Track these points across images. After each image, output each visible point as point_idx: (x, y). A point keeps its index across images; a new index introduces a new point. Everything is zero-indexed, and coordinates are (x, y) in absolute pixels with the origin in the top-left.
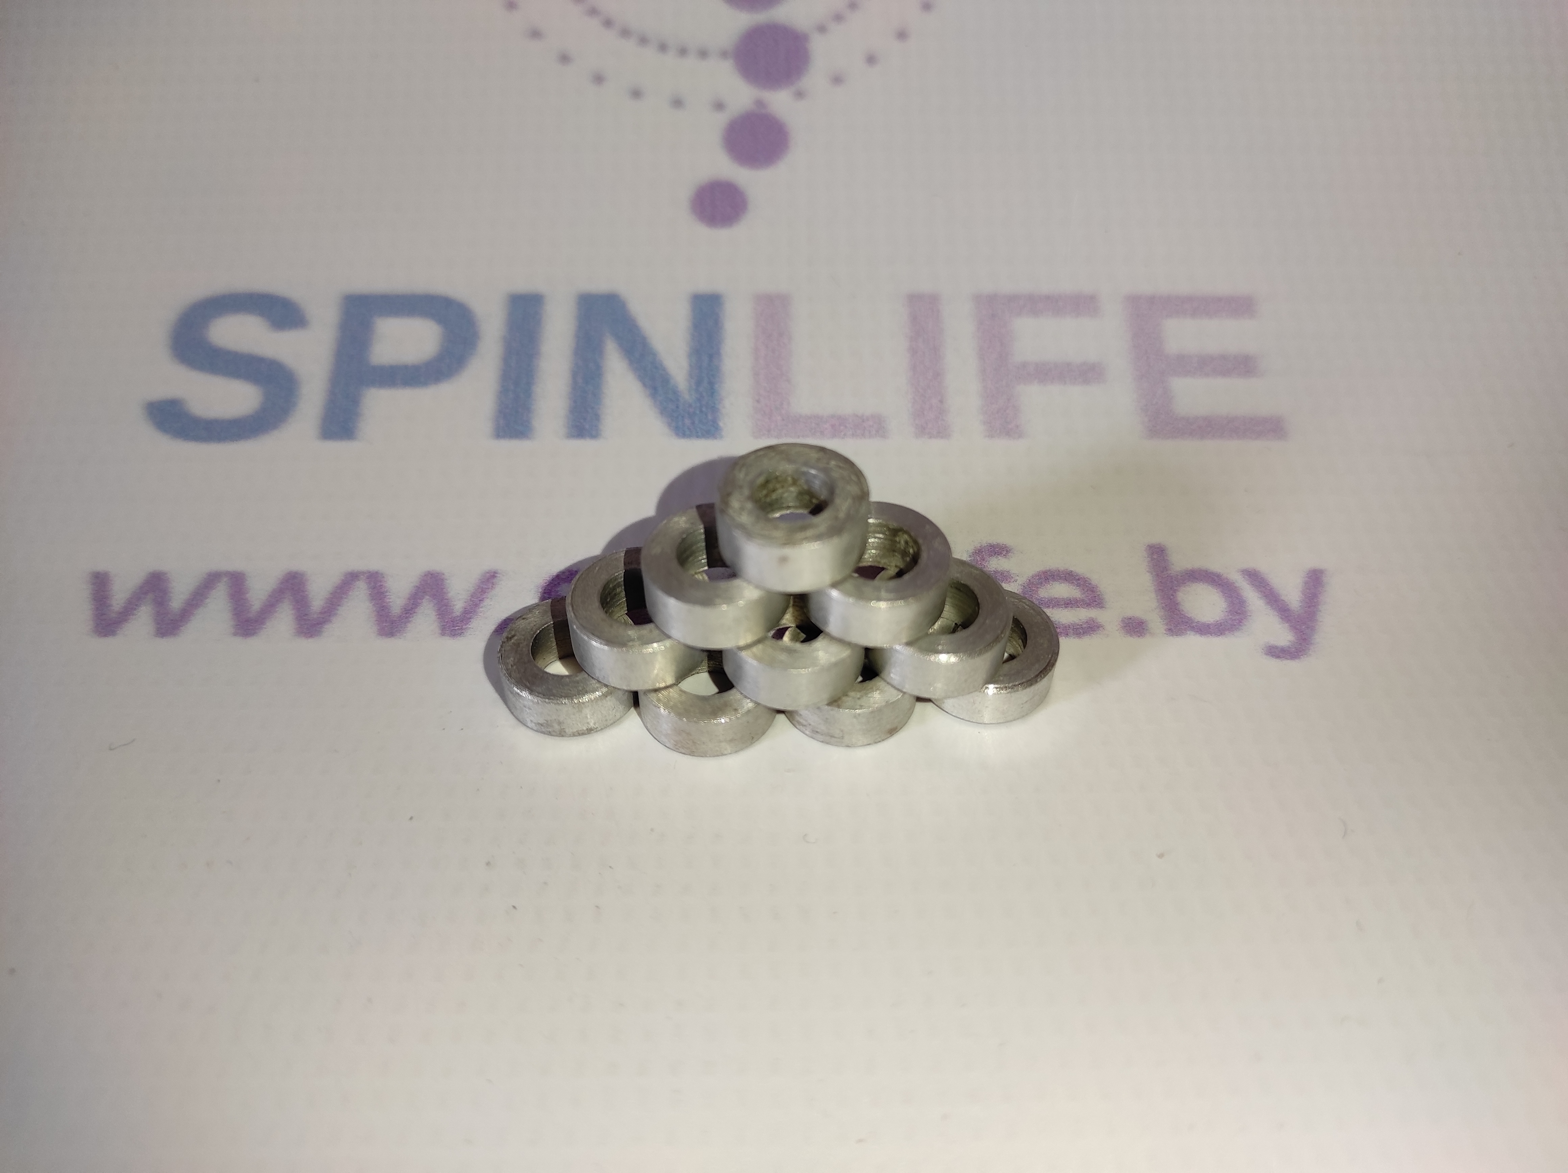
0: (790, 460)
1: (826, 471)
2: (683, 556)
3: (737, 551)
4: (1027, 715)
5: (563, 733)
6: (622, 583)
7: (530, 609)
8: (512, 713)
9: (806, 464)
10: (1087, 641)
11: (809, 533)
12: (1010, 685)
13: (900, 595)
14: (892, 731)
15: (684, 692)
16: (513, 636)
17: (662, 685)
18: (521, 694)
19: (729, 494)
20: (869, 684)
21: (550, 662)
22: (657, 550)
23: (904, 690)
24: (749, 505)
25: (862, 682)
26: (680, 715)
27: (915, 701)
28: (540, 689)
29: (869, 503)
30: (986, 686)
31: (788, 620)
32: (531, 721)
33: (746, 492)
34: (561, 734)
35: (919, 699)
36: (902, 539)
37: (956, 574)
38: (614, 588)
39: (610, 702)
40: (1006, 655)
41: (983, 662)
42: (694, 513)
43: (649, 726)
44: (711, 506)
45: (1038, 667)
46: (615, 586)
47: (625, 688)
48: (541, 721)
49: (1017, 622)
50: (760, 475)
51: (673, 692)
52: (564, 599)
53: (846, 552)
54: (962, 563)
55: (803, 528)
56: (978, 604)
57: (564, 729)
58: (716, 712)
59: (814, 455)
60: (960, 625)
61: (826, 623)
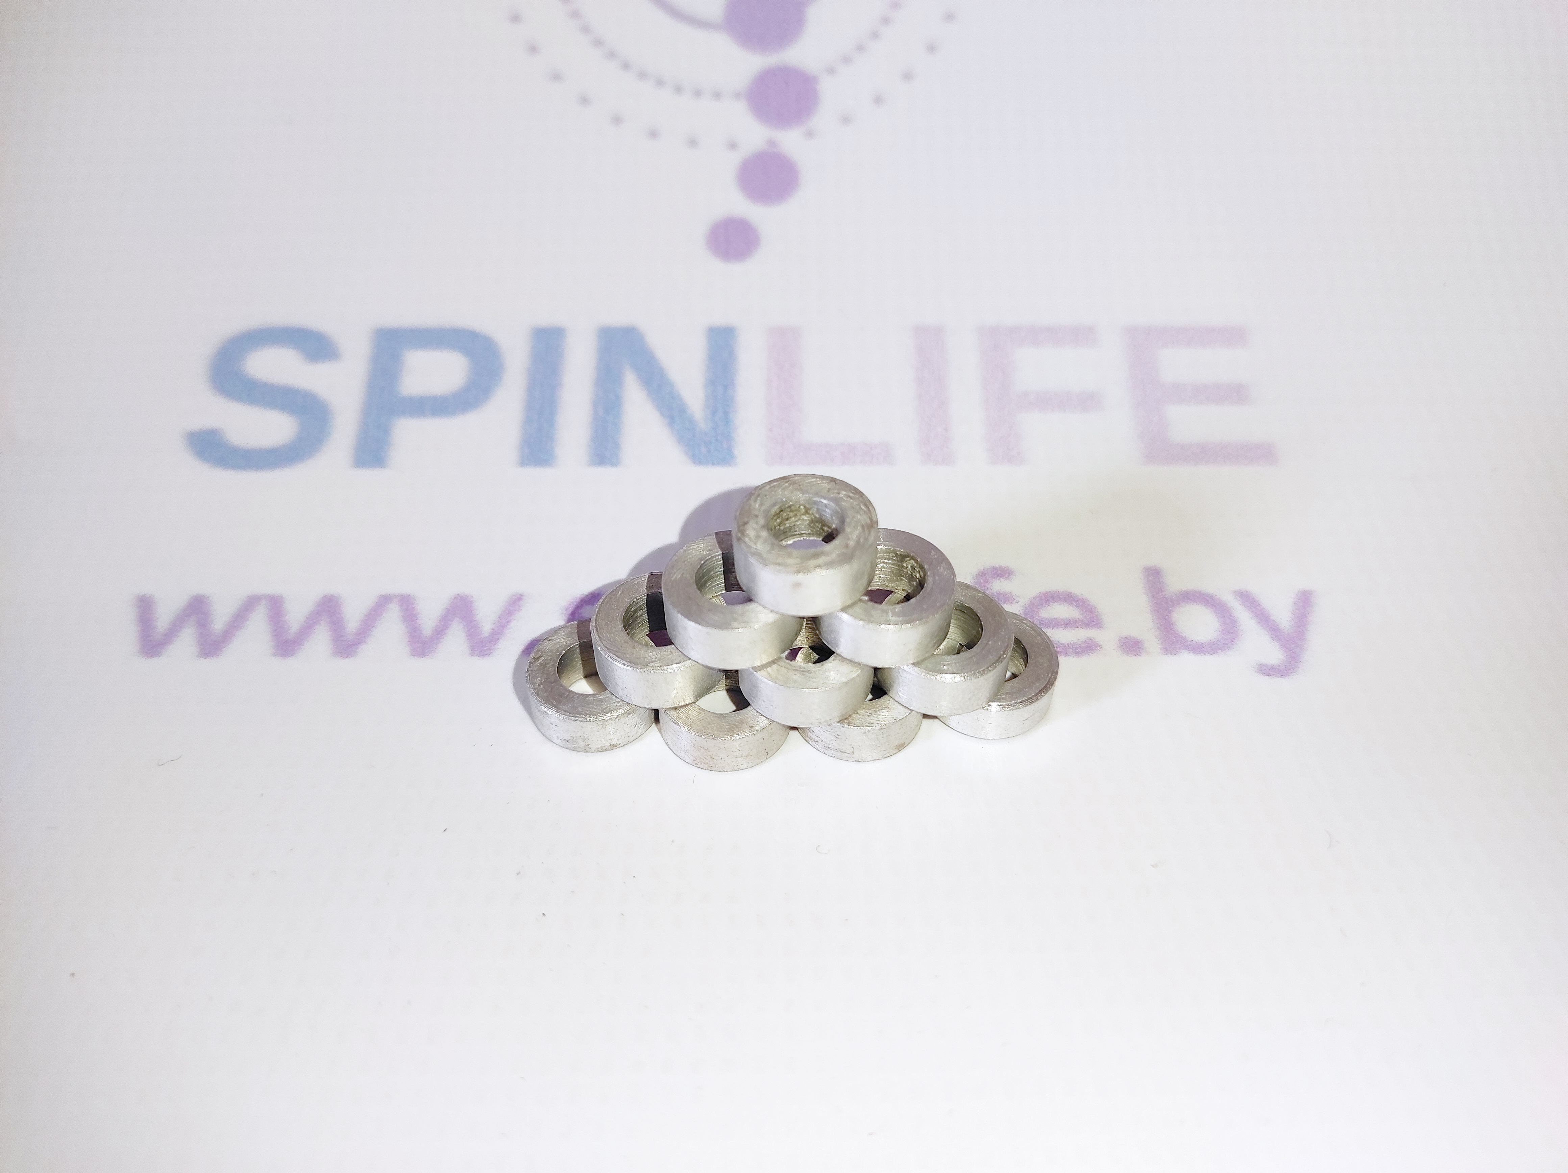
0: (803, 492)
1: (836, 501)
2: (702, 581)
3: (752, 577)
4: (1028, 730)
5: (587, 749)
6: (645, 606)
7: (555, 631)
8: (539, 730)
9: (817, 494)
10: (1086, 661)
11: (821, 560)
12: (1012, 703)
13: (908, 619)
14: (900, 747)
15: (703, 710)
16: (540, 657)
17: (682, 704)
18: (548, 712)
19: (745, 523)
20: (879, 702)
21: (574, 681)
22: (677, 576)
23: (912, 708)
24: (764, 534)
25: (871, 700)
26: (699, 732)
27: (921, 717)
28: (566, 708)
29: (878, 530)
30: (990, 703)
31: (802, 640)
32: (558, 738)
33: (762, 521)
34: (586, 750)
35: (926, 716)
36: (909, 564)
37: (960, 597)
38: (636, 611)
39: (632, 720)
40: (1009, 674)
41: (986, 681)
42: (713, 540)
43: (669, 741)
44: (728, 534)
45: (1039, 686)
46: (637, 609)
47: (647, 707)
48: (567, 737)
49: (1018, 642)
50: (774, 505)
51: (692, 712)
52: (588, 621)
53: (856, 578)
54: (967, 586)
55: (816, 556)
56: (981, 626)
57: (588, 745)
58: (733, 729)
59: (826, 485)
60: (964, 646)
61: (837, 644)
